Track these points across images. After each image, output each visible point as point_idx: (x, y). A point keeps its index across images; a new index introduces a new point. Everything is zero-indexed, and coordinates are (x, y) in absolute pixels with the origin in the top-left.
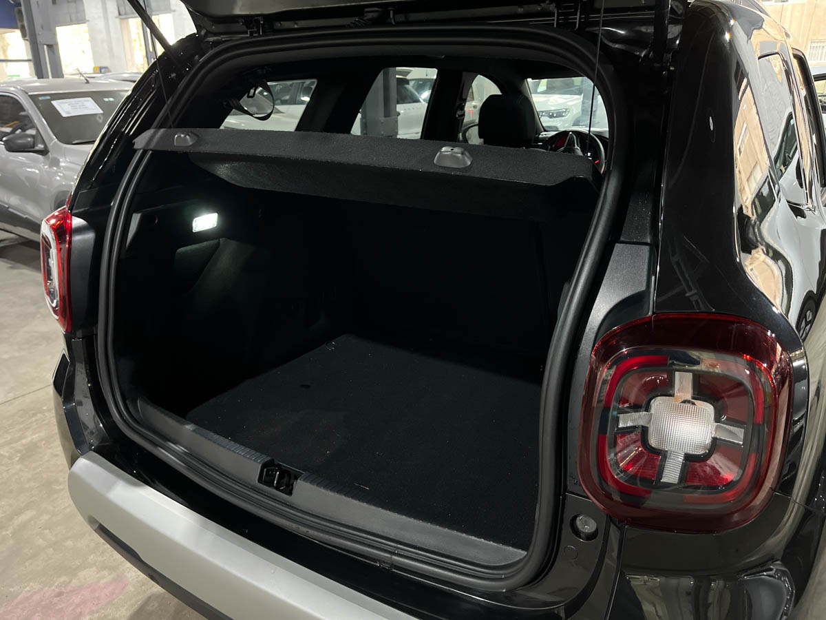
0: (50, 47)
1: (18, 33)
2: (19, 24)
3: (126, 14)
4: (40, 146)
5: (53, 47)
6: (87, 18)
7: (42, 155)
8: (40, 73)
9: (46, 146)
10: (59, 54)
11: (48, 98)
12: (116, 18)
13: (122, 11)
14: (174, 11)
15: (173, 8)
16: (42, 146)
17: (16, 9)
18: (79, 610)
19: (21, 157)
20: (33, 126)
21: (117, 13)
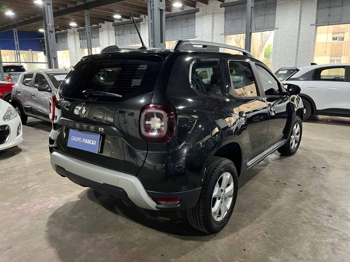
0: (54, 58)
1: (43, 53)
2: (43, 50)
3: (83, 47)
4: (49, 89)
5: (55, 59)
6: (69, 48)
7: (50, 92)
8: (50, 67)
9: (51, 89)
10: (57, 61)
11: (53, 74)
12: (80, 48)
13: (82, 46)
14: (101, 46)
15: (100, 45)
16: (50, 90)
17: (43, 44)
18: (49, 204)
19: (42, 93)
20: (48, 84)
21: (80, 47)
